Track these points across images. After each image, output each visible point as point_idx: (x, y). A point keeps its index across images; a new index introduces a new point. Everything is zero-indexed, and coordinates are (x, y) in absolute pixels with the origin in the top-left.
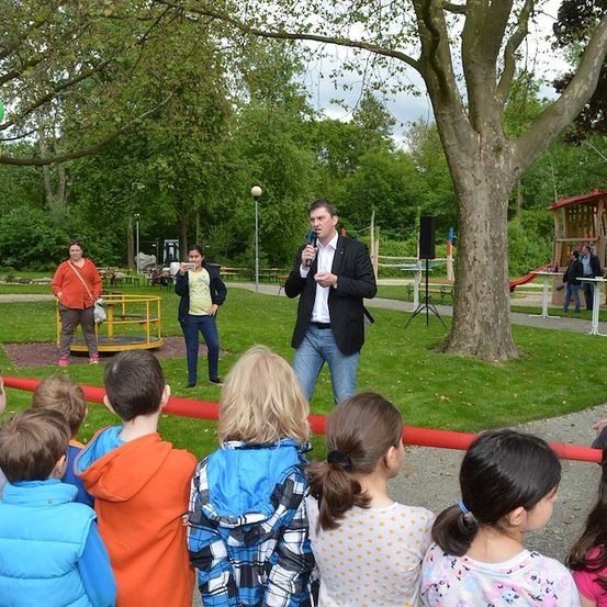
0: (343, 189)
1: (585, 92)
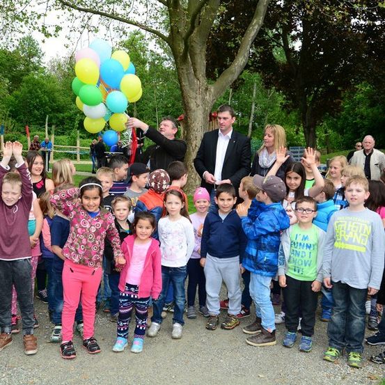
0: (12, 98)
1: (244, 63)
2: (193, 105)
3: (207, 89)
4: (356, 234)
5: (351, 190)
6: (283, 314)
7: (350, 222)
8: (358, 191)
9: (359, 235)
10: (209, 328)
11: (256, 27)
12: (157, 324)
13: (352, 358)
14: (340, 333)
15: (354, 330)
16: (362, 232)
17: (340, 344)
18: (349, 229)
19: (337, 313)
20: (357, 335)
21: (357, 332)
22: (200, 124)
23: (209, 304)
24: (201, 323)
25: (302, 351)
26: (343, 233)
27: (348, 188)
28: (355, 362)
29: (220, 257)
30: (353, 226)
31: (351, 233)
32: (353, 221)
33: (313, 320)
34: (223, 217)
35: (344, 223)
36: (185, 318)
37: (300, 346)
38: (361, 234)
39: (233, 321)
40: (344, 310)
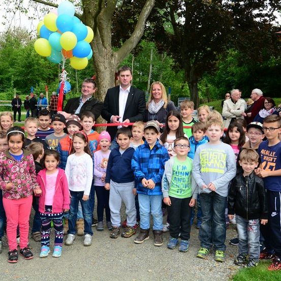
1: (140, 35)
2: (102, 68)
3: (112, 55)
4: (216, 161)
5: (212, 130)
6: (168, 225)
7: (211, 152)
8: (217, 130)
9: (218, 161)
10: (112, 237)
11: (149, 7)
12: (72, 235)
13: (217, 255)
14: (208, 237)
15: (217, 234)
16: (220, 159)
17: (208, 244)
18: (210, 158)
19: (204, 222)
20: (220, 237)
21: (220, 235)
22: (108, 82)
23: (112, 219)
24: (107, 234)
25: (181, 251)
26: (206, 161)
27: (209, 128)
28: (219, 257)
29: (118, 182)
30: (213, 155)
31: (212, 160)
32: (212, 152)
33: (189, 227)
34: (122, 152)
35: (206, 154)
36: (93, 230)
37: (180, 247)
38: (220, 161)
39: (131, 231)
40: (208, 219)
